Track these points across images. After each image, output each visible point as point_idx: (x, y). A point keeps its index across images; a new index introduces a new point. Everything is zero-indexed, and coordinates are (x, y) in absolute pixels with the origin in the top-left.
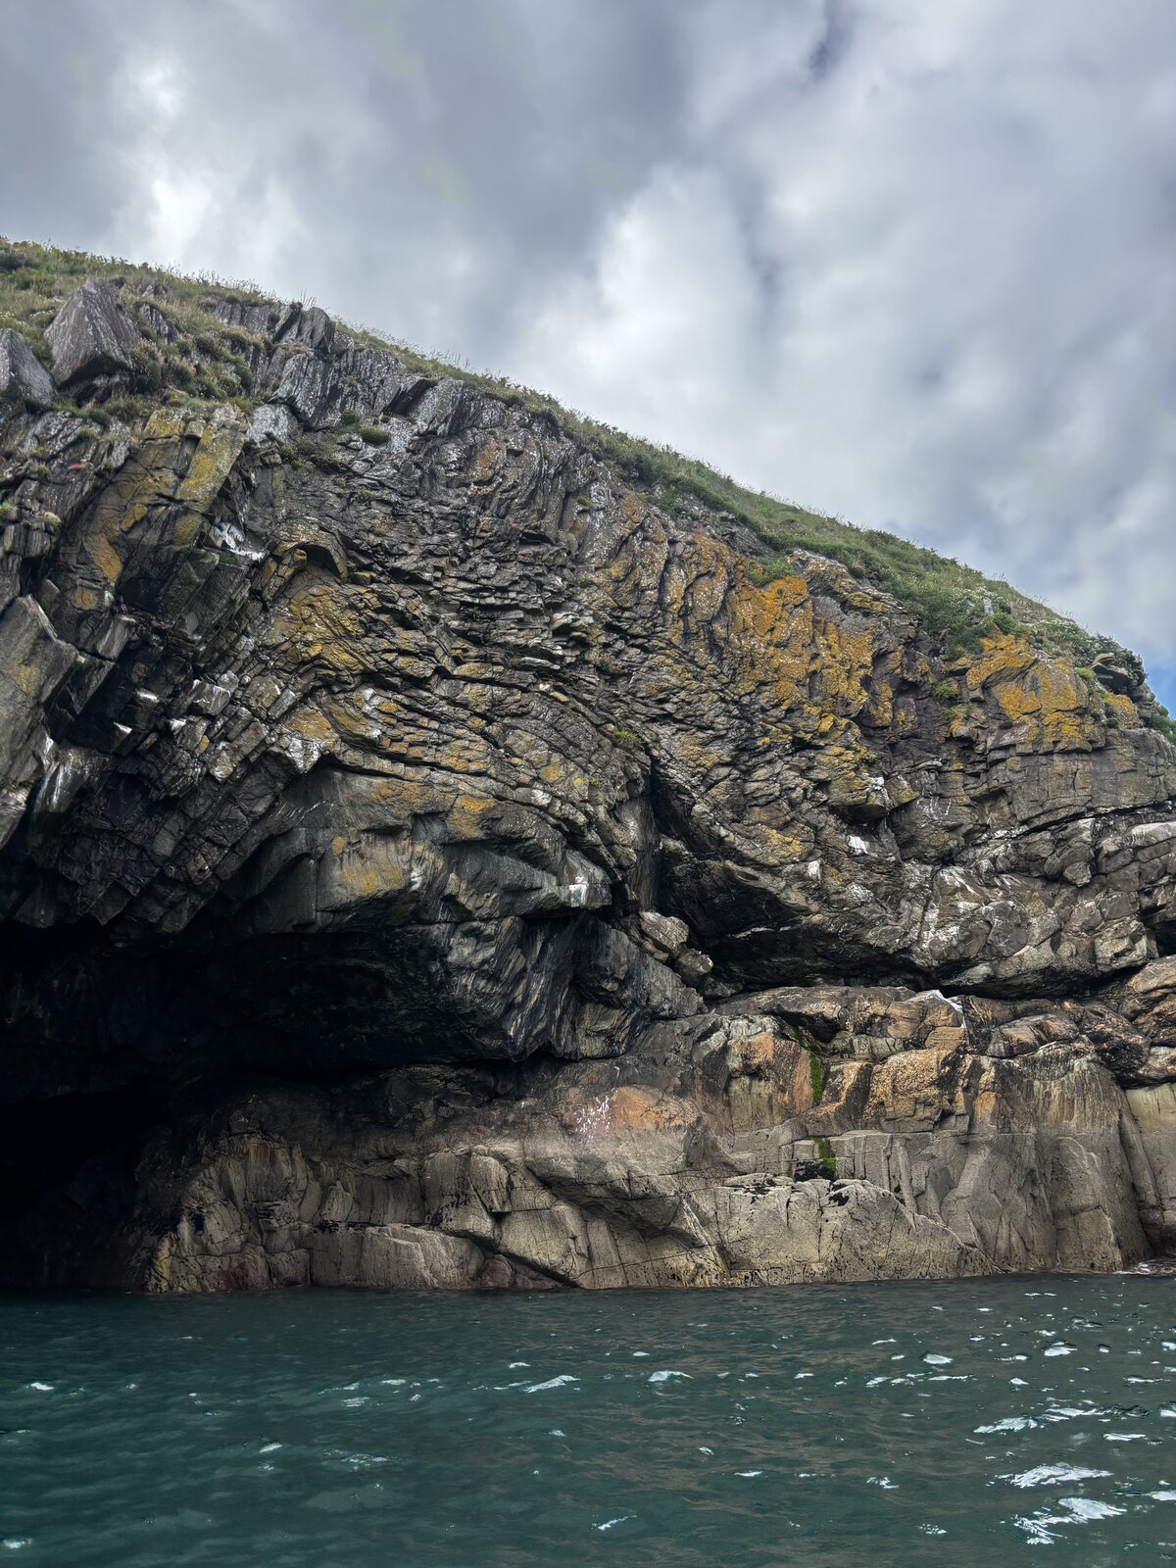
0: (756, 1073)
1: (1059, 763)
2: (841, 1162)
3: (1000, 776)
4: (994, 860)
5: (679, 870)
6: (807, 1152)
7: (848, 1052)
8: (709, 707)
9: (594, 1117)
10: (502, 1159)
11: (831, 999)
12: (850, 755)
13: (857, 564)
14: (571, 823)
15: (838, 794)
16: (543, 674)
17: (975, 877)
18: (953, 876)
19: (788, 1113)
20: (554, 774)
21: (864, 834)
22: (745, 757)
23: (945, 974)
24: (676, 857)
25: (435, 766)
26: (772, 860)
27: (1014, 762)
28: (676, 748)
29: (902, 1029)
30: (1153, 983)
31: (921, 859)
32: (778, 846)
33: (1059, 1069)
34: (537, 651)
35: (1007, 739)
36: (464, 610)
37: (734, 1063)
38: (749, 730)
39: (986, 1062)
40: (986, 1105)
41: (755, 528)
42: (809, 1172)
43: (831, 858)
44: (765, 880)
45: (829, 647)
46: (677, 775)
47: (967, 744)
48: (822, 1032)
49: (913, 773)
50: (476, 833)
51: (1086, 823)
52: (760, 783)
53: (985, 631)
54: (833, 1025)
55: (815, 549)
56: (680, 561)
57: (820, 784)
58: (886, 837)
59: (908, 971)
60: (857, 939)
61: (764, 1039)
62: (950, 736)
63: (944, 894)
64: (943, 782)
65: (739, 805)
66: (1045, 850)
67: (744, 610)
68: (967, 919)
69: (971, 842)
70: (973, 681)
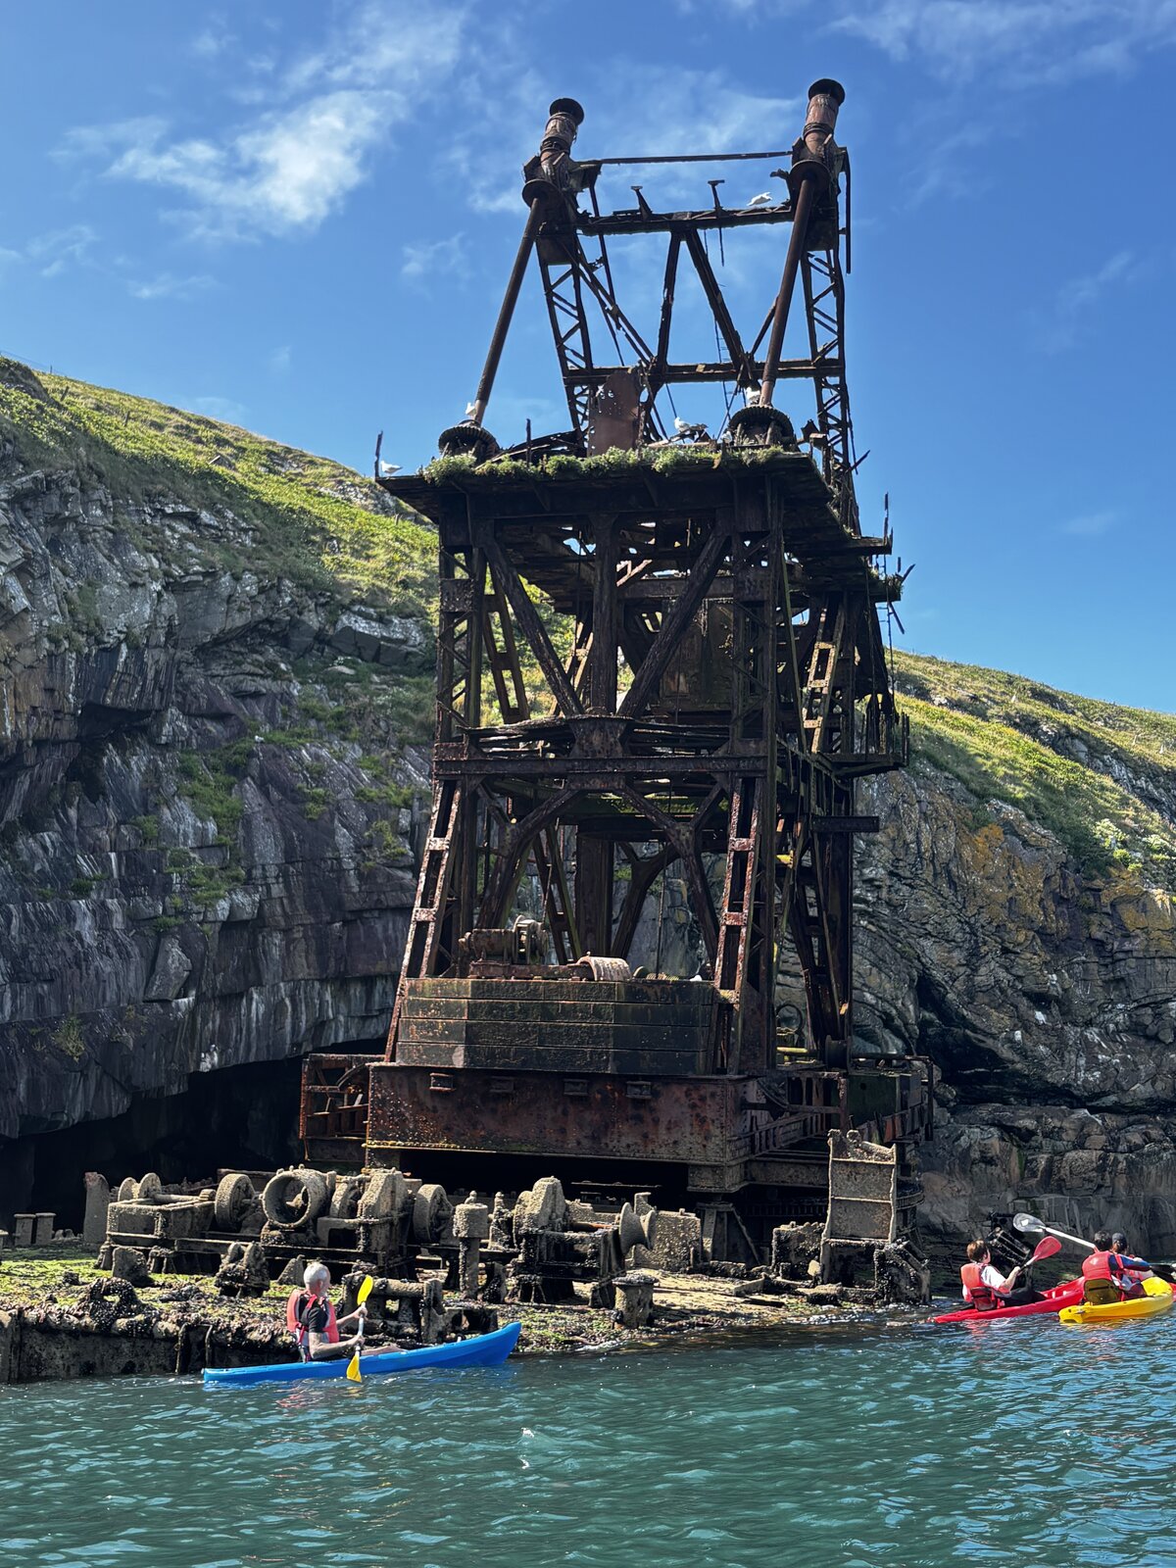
0: (990, 1162)
1: (1159, 965)
2: (1044, 1213)
3: (1121, 970)
4: (1117, 1024)
5: (931, 1031)
7: (1039, 1148)
8: (952, 926)
11: (1028, 1116)
12: (1036, 960)
13: (1031, 812)
14: (888, 1015)
15: (1030, 984)
16: (862, 914)
17: (1105, 1035)
18: (1093, 1035)
19: (1009, 1185)
20: (874, 981)
21: (1045, 1010)
22: (974, 958)
23: (1089, 1100)
24: (930, 1023)
26: (994, 1031)
27: (1132, 963)
28: (932, 951)
29: (1070, 1136)
31: (1075, 1024)
32: (998, 1020)
33: (1155, 1159)
34: (858, 899)
35: (1127, 946)
38: (976, 942)
39: (1121, 1157)
40: (1122, 1181)
41: (965, 782)
43: (1027, 1026)
44: (990, 1042)
45: (1019, 878)
46: (938, 975)
47: (1100, 944)
48: (1024, 1137)
49: (1070, 966)
52: (983, 977)
53: (1112, 862)
54: (1031, 1133)
55: (1005, 800)
56: (925, 817)
57: (1019, 978)
58: (1055, 1010)
59: (1067, 1096)
60: (1040, 1078)
61: (994, 1141)
62: (1090, 938)
63: (1088, 1048)
64: (1086, 970)
65: (971, 993)
66: (1148, 1020)
67: (967, 853)
68: (1105, 1067)
69: (1102, 1010)
70: (1105, 900)
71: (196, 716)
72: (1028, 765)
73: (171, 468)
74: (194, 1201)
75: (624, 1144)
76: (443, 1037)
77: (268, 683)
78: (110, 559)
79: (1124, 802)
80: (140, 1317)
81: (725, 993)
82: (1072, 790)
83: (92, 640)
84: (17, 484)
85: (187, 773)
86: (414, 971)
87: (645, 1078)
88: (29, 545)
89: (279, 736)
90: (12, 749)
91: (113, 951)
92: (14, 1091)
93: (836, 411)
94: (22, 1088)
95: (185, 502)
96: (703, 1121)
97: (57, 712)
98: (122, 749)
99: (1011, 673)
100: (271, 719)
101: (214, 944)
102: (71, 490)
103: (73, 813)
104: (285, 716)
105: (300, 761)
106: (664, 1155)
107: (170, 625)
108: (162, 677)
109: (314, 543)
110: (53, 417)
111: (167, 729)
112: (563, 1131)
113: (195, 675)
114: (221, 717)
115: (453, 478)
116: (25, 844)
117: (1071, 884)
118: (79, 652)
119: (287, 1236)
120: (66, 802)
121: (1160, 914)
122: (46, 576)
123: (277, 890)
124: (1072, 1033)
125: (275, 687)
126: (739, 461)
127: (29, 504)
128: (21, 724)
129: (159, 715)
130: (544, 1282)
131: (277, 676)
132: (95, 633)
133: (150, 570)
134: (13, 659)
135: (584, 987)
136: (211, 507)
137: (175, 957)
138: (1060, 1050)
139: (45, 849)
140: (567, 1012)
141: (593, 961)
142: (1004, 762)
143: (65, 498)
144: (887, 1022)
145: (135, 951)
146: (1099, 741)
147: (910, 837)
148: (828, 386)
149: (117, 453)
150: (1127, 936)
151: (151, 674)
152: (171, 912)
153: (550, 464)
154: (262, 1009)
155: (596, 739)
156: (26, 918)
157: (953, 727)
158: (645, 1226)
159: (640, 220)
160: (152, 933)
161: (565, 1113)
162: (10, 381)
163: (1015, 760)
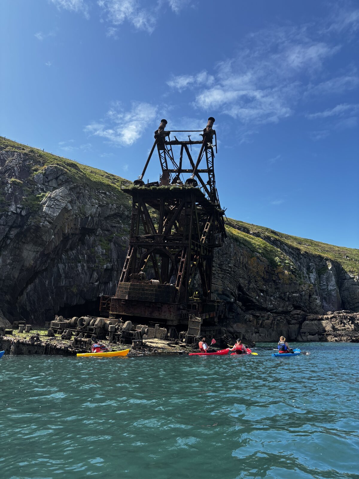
0: (250, 321)
1: (285, 285)
2: (260, 332)
3: (278, 286)
4: (277, 296)
6: (256, 330)
7: (260, 319)
8: (246, 276)
9: (235, 326)
10: (225, 330)
11: (258, 313)
12: (262, 283)
13: (262, 255)
14: (232, 292)
15: (260, 288)
16: (228, 273)
17: (274, 298)
18: (272, 298)
19: (254, 326)
20: (229, 286)
21: (263, 293)
22: (249, 282)
23: (271, 310)
24: (241, 294)
25: (217, 284)
27: (280, 285)
28: (241, 281)
29: (266, 317)
30: (293, 313)
31: (269, 296)
32: (253, 294)
33: (282, 322)
34: (227, 270)
35: (280, 281)
36: (219, 265)
37: (248, 320)
38: (250, 279)
39: (275, 322)
40: (275, 327)
41: (250, 249)
42: (256, 333)
43: (259, 296)
44: (252, 299)
45: (259, 268)
46: (242, 285)
47: (274, 281)
48: (257, 317)
49: (268, 285)
50: (222, 293)
51: (288, 293)
52: (251, 286)
53: (278, 265)
54: (258, 317)
55: (257, 252)
56: (241, 255)
57: (258, 287)
58: (265, 293)
59: (266, 310)
60: (261, 306)
61: (251, 318)
62: (273, 280)
63: (271, 301)
64: (271, 286)
65: (249, 289)
66: (283, 296)
67: (249, 262)
68: (274, 305)
69: (274, 293)
70: (276, 272)
71: (104, 230)
72: (263, 246)
73: (101, 184)
74: (68, 321)
75: (156, 315)
76: (125, 293)
77: (117, 224)
78: (88, 200)
79: (282, 254)
80: (39, 342)
81: (177, 288)
82: (271, 251)
83: (84, 215)
84: (71, 186)
85: (101, 241)
86: (122, 281)
87: (160, 303)
88: (72, 197)
89: (119, 235)
90: (67, 235)
91: (84, 273)
92: (63, 298)
93: (212, 179)
94: (65, 298)
95: (104, 190)
96: (170, 311)
97: (76, 228)
98: (89, 236)
99: (268, 227)
100: (117, 231)
101: (103, 273)
102: (81, 187)
103: (79, 247)
104: (120, 231)
105: (122, 239)
106: (163, 317)
107: (99, 213)
108: (97, 223)
109: (128, 199)
110: (79, 174)
111: (98, 232)
112: (145, 312)
113: (104, 223)
114: (108, 231)
115: (134, 189)
116: (70, 253)
117: (270, 269)
118: (81, 218)
119: (81, 329)
120: (78, 245)
121: (286, 276)
122: (75, 203)
123: (116, 263)
124: (268, 297)
125: (119, 225)
126: (185, 188)
127: (73, 190)
128: (69, 230)
129: (97, 230)
130: (125, 340)
131: (119, 223)
132: (84, 214)
133: (96, 202)
134: (68, 218)
135: (150, 285)
136: (109, 191)
137: (95, 275)
138: (265, 301)
139: (73, 254)
140: (147, 290)
141: (153, 280)
142: (258, 245)
143: (80, 189)
144: (232, 294)
145: (88, 274)
146: (282, 242)
147: (238, 259)
148: (211, 174)
149: (91, 181)
150: (280, 280)
151: (95, 222)
152: (95, 267)
153: (151, 188)
154: (112, 286)
155: (159, 239)
156: (69, 267)
157: (249, 238)
158: (146, 331)
159: (176, 142)
160: (92, 270)
161: (146, 309)
162: (72, 167)
163: (260, 245)
